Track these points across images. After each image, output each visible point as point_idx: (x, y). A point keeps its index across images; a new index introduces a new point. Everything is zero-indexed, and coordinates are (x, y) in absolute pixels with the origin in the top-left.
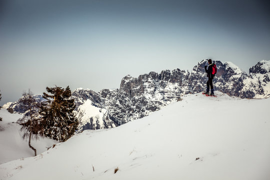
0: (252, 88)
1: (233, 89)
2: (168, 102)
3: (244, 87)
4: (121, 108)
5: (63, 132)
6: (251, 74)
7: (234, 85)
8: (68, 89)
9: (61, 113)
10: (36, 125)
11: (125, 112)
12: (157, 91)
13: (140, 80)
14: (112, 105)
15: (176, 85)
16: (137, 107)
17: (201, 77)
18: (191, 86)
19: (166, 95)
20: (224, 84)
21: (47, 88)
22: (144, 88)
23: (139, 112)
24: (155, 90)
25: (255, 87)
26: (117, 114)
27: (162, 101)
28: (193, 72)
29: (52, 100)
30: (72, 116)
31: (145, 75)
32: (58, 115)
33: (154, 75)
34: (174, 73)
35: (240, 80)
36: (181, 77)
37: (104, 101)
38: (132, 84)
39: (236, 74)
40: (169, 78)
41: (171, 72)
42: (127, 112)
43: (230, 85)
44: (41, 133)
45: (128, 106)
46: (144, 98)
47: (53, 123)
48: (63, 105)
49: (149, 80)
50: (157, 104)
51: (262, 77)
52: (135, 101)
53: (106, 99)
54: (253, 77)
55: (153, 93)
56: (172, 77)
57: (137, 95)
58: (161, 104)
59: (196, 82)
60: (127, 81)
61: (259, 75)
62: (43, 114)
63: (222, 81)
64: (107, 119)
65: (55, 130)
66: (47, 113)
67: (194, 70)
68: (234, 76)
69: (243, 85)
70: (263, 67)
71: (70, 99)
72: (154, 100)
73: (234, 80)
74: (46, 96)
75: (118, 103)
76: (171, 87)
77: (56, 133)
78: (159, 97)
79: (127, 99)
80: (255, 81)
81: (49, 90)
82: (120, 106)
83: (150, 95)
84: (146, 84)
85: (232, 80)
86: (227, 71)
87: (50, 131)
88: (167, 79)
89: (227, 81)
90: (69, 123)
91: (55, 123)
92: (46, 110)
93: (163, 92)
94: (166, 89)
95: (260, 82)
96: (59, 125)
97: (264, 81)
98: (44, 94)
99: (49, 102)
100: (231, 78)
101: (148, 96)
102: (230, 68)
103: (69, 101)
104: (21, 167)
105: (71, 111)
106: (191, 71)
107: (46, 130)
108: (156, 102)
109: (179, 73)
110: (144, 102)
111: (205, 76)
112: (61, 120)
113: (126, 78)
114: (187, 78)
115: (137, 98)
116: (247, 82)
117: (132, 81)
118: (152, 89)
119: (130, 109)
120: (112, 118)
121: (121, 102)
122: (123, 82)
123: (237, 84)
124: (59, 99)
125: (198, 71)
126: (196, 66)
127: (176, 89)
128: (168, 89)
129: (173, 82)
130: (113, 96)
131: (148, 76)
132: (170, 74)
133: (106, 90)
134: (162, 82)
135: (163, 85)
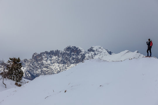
0: (89, 58)
1: (81, 58)
2: (53, 64)
3: (86, 58)
4: (32, 67)
5: (17, 77)
6: (89, 52)
7: (81, 57)
8: (19, 58)
9: (16, 69)
10: (5, 74)
11: (34, 69)
12: (48, 60)
13: (41, 55)
14: (28, 66)
15: (57, 57)
16: (39, 67)
17: (67, 54)
18: (63, 57)
19: (52, 61)
20: (77, 56)
21: (10, 58)
22: (42, 58)
23: (40, 69)
24: (47, 59)
25: (90, 57)
26: (31, 70)
27: (50, 64)
28: (64, 51)
29: (12, 63)
30: (21, 70)
31: (43, 53)
32: (15, 70)
33: (47, 53)
34: (55, 52)
35: (84, 54)
36: (58, 54)
37: (25, 64)
38: (37, 57)
39: (82, 52)
40: (53, 54)
41: (54, 51)
42: (35, 69)
43: (80, 57)
44: (7, 78)
45: (36, 66)
46: (43, 62)
47: (13, 73)
48: (17, 65)
49: (45, 54)
50: (48, 65)
51: (93, 53)
52: (39, 64)
53: (26, 63)
54: (89, 53)
55: (46, 61)
56: (55, 54)
57: (40, 61)
58: (50, 65)
59: (65, 56)
60: (35, 55)
61: (92, 52)
62: (8, 70)
63: (76, 55)
64: (26, 72)
65: (13, 77)
66: (10, 69)
67: (64, 50)
68: (81, 53)
69: (85, 57)
70: (93, 49)
71: (20, 63)
72: (47, 63)
73: (81, 54)
74: (9, 62)
75: (31, 65)
76: (54, 58)
77: (14, 78)
78: (49, 62)
79: (35, 63)
80: (90, 55)
81: (11, 59)
82: (32, 66)
83: (45, 62)
84: (44, 57)
85: (81, 55)
86: (78, 51)
87: (11, 77)
88: (52, 54)
89: (78, 55)
90: (20, 73)
91: (14, 73)
92: (9, 68)
93: (51, 60)
94: (52, 58)
95: (92, 55)
96: (15, 74)
97: (94, 55)
98: (9, 61)
99: (11, 64)
100: (80, 54)
101: (44, 62)
102: (79, 49)
103: (19, 64)
104: (16, 91)
105: (20, 68)
106: (63, 51)
107: (10, 76)
108: (48, 64)
109: (58, 52)
110: (42, 64)
111: (69, 53)
112: (16, 72)
113: (35, 54)
114: (61, 54)
115: (39, 62)
116: (87, 55)
117: (37, 55)
118: (46, 59)
119: (37, 68)
120: (28, 71)
121: (32, 64)
122: (33, 56)
123: (83, 56)
124: (15, 63)
125: (66, 51)
126: (65, 49)
127: (56, 58)
128: (53, 58)
129: (55, 56)
130: (29, 62)
131: (44, 53)
132: (54, 52)
133: (26, 59)
134: (50, 56)
135: (51, 57)
